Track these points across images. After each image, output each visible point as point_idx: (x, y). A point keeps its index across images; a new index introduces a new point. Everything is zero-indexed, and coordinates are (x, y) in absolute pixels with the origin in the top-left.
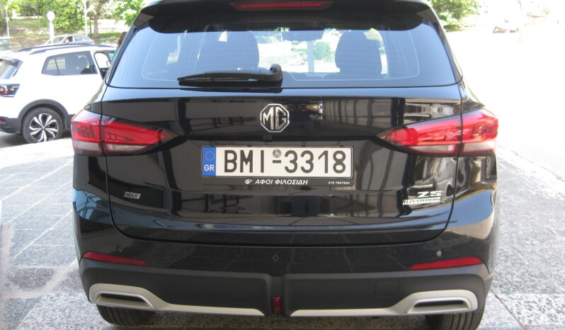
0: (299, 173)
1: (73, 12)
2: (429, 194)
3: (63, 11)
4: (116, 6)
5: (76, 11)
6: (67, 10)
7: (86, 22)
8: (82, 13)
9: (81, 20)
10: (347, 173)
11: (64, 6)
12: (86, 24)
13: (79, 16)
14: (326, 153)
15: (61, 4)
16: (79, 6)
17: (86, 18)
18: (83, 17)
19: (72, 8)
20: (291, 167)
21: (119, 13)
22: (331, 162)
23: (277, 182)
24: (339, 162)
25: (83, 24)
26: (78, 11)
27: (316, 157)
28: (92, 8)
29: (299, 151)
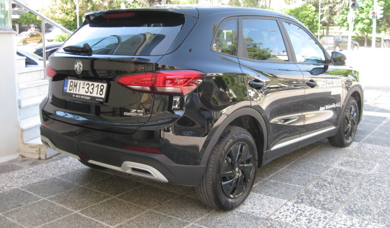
0: (89, 94)
1: (311, 21)
2: (136, 111)
3: (304, 20)
4: (341, 18)
5: (313, 20)
6: (308, 19)
7: (319, 28)
8: (317, 22)
9: (316, 26)
10: (103, 96)
11: (306, 17)
12: (319, 29)
13: (315, 24)
14: (98, 85)
15: (304, 16)
16: (316, 17)
17: (319, 25)
18: (318, 24)
19: (310, 18)
20: (87, 91)
21: (343, 23)
22: (99, 90)
23: (82, 97)
24: (102, 90)
25: (318, 29)
26: (315, 20)
27: (95, 87)
28: (325, 19)
29: (90, 83)
